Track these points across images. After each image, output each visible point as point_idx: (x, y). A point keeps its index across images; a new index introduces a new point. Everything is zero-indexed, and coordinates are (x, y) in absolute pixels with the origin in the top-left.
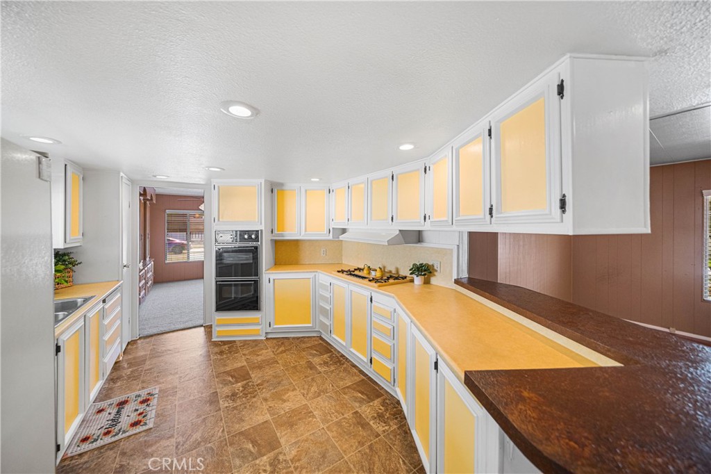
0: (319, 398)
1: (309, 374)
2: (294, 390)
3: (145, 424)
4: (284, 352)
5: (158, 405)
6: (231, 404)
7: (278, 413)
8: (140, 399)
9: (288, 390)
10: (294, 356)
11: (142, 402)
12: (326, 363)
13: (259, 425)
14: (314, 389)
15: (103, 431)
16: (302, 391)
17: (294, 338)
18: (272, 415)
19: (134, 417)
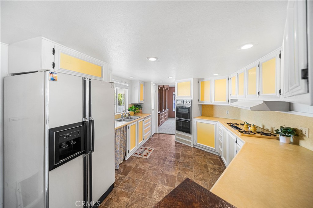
0: (200, 181)
1: (203, 169)
2: (192, 172)
3: (147, 157)
4: (198, 155)
5: (152, 153)
6: (168, 164)
7: (181, 176)
8: (149, 150)
9: (190, 170)
10: (201, 159)
11: (149, 151)
12: (214, 169)
13: (172, 176)
14: (201, 176)
15: (139, 154)
16: (195, 174)
17: (206, 152)
18: (178, 175)
19: (146, 154)
